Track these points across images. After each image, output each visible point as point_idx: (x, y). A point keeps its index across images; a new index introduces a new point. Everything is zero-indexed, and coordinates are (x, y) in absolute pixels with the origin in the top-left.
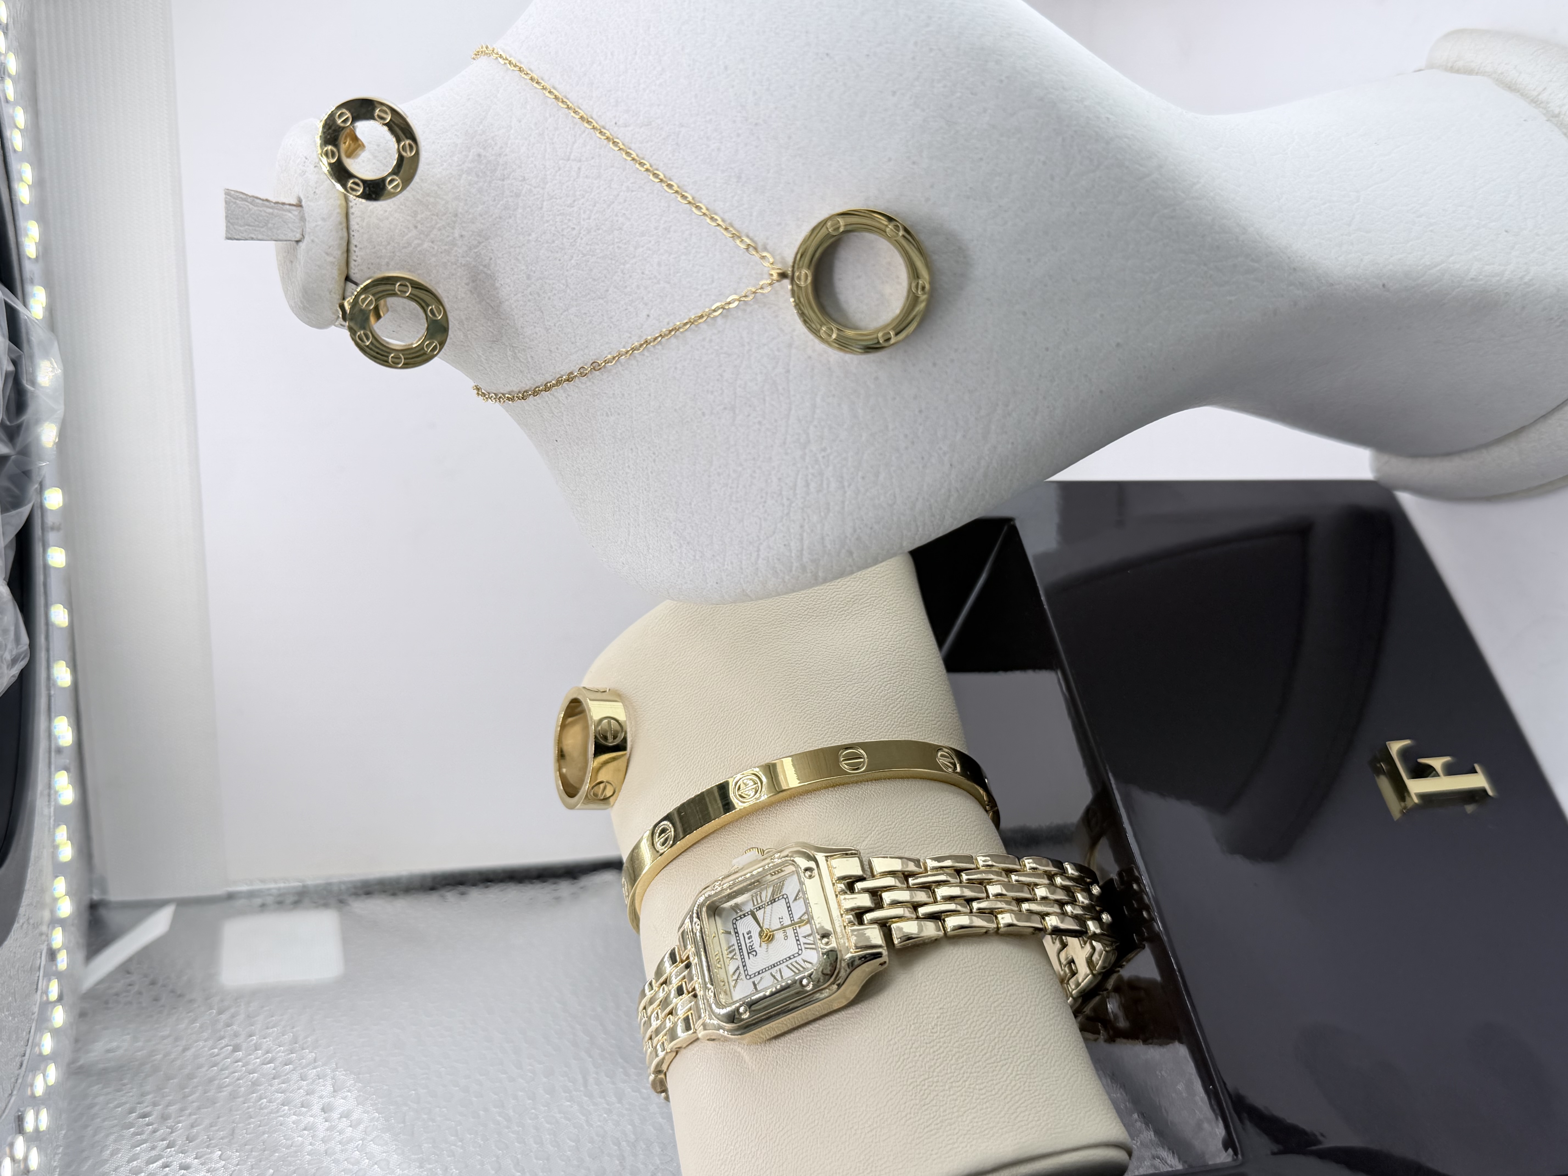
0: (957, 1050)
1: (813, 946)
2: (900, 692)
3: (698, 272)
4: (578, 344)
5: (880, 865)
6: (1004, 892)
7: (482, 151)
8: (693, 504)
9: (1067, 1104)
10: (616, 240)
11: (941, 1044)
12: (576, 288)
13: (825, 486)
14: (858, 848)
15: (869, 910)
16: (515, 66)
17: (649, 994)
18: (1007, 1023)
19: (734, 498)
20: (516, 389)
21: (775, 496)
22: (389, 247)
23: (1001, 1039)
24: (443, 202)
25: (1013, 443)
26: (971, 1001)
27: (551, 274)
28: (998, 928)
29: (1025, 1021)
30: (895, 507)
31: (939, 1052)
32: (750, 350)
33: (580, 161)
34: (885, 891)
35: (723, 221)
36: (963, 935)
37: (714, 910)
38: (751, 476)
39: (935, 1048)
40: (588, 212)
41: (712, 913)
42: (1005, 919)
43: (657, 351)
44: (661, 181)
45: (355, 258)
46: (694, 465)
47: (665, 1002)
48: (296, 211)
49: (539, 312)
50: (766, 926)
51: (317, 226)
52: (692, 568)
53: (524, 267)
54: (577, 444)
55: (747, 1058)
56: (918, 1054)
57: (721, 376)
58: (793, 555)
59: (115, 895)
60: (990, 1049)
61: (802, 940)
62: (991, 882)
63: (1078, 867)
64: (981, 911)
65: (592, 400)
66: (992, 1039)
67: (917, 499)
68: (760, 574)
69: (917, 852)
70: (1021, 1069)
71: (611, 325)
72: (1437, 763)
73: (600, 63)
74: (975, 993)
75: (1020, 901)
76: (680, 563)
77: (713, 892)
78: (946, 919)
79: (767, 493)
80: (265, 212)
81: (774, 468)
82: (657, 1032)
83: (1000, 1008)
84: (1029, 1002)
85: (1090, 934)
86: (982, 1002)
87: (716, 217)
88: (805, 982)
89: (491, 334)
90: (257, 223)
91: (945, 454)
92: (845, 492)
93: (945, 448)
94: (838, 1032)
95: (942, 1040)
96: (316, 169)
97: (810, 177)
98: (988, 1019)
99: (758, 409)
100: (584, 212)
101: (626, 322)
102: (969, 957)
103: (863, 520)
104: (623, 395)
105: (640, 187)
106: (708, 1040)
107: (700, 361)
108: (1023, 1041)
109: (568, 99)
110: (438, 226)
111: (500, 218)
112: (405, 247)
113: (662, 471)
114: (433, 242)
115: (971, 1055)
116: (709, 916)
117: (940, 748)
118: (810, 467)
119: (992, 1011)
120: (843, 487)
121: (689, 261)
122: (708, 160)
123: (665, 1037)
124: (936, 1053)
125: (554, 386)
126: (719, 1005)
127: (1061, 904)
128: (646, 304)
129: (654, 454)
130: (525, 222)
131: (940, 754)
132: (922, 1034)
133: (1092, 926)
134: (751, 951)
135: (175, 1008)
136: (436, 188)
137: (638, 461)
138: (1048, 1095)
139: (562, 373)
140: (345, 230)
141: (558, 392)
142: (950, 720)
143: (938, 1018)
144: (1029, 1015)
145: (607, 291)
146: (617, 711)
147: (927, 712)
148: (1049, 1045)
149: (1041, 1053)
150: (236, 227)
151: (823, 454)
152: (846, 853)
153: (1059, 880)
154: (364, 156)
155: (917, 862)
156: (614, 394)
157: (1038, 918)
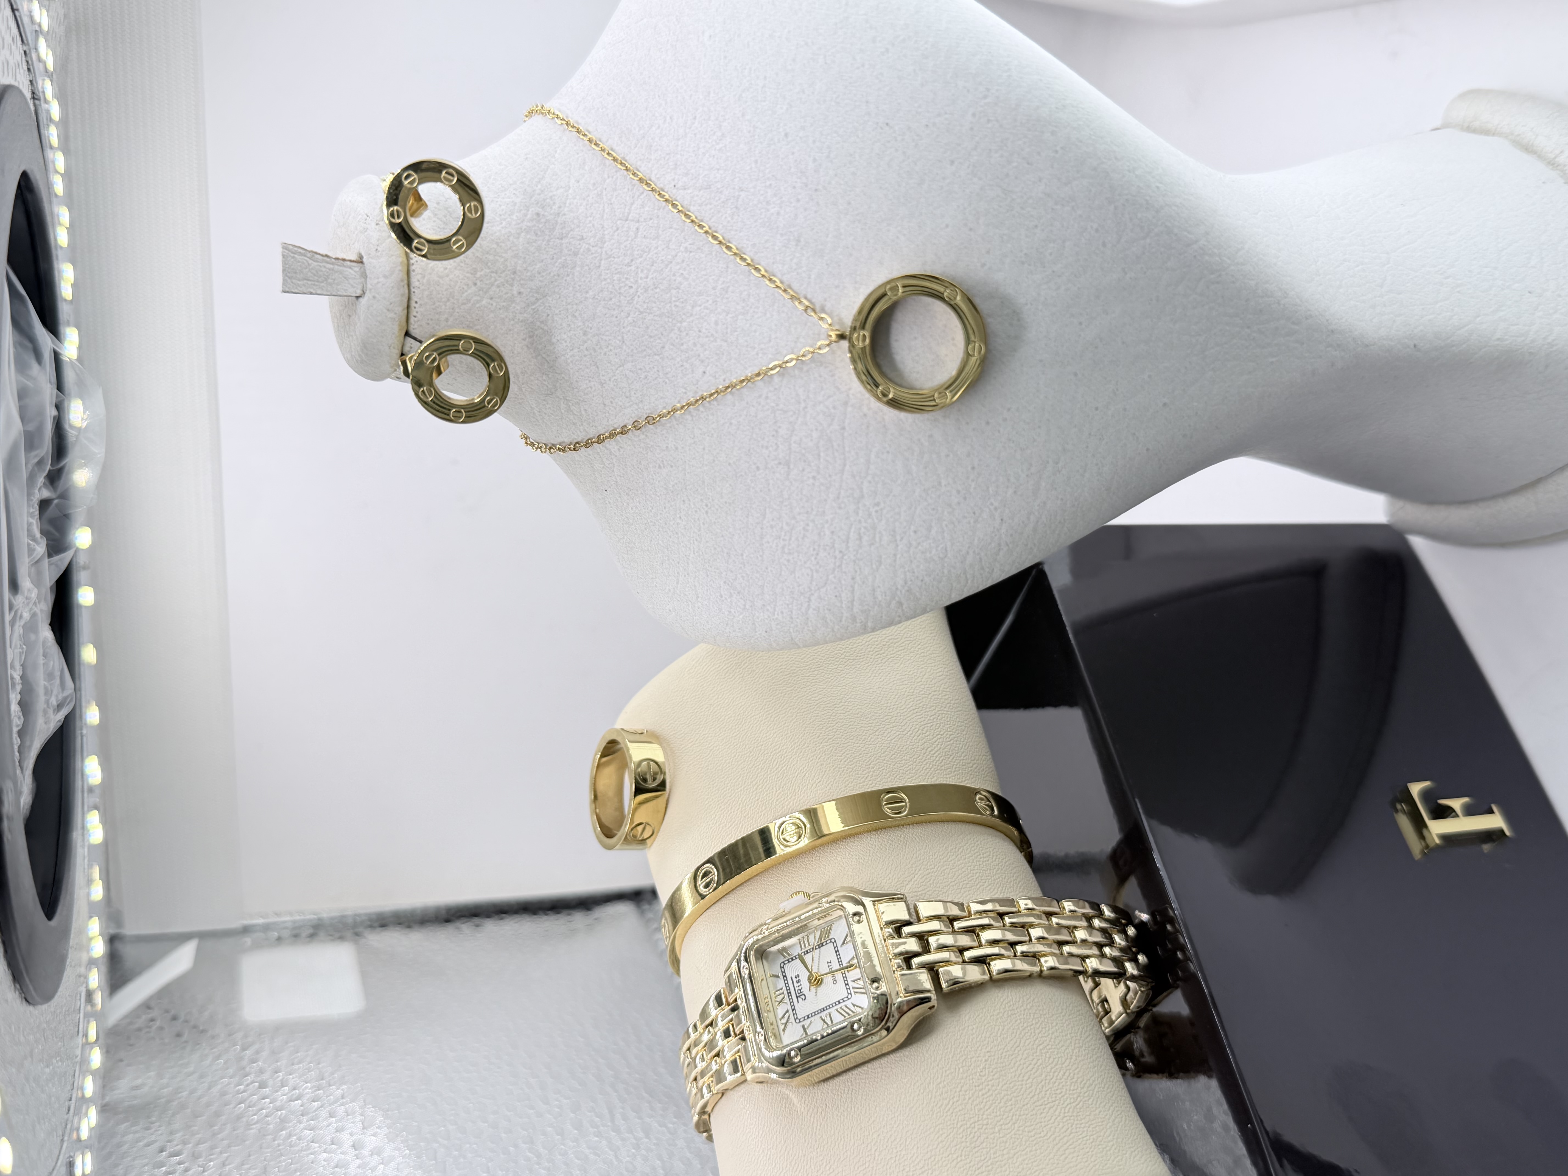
0: (1005, 1092)
1: (863, 991)
2: (937, 735)
3: (755, 331)
4: (632, 398)
5: (926, 909)
6: (1046, 935)
7: (541, 210)
8: (745, 555)
9: (1113, 1145)
10: (674, 299)
11: (990, 1087)
12: (632, 345)
13: (877, 539)
14: (902, 892)
15: (917, 955)
16: (573, 127)
17: (693, 1036)
18: (1053, 1065)
19: (786, 550)
20: (567, 441)
21: (828, 548)
22: (448, 304)
23: (1047, 1081)
24: (502, 260)
25: (1062, 499)
26: (1018, 1043)
27: (608, 331)
28: (1041, 971)
29: (1070, 1063)
30: (946, 560)
31: (988, 1094)
32: (806, 407)
33: (638, 221)
34: (931, 935)
35: (782, 282)
36: (1009, 978)
37: (762, 954)
38: (804, 528)
39: (984, 1091)
40: (645, 272)
41: (759, 957)
42: (1048, 962)
43: (712, 406)
44: (720, 242)
45: (415, 314)
46: (747, 517)
47: (711, 1045)
48: (357, 267)
49: (594, 367)
50: (815, 970)
51: (378, 283)
52: (741, 617)
53: (580, 324)
54: (628, 494)
55: (795, 1101)
56: (967, 1097)
57: (777, 431)
58: (844, 606)
59: (130, 929)
60: (1038, 1091)
61: (851, 984)
62: (1032, 925)
63: (1114, 909)
64: (1025, 955)
65: (645, 453)
66: (1039, 1081)
67: (968, 553)
68: (810, 624)
69: (960, 895)
70: (1068, 1112)
71: (667, 380)
72: (1456, 804)
73: (659, 127)
74: (1021, 1036)
75: (1061, 944)
76: (730, 612)
77: (760, 937)
78: (991, 963)
79: (819, 546)
80: (325, 267)
81: (827, 522)
82: (703, 1074)
83: (1046, 1050)
84: (1073, 1044)
85: (1128, 975)
86: (1028, 1044)
87: (774, 279)
88: (856, 1026)
89: (545, 387)
90: (316, 278)
91: (996, 509)
92: (897, 546)
93: (996, 504)
94: (887, 1075)
95: (990, 1083)
96: (377, 227)
97: (868, 242)
98: (1035, 1061)
99: (812, 464)
100: (642, 271)
101: (682, 378)
102: (1014, 1000)
103: (914, 572)
104: (677, 448)
105: (699, 248)
106: (757, 1082)
107: (756, 416)
108: (1069, 1083)
109: (626, 161)
110: (496, 283)
111: (559, 275)
112: (465, 304)
113: (715, 523)
114: (491, 299)
115: (1020, 1098)
116: (757, 959)
117: (977, 792)
118: (863, 520)
119: (1038, 1054)
120: (896, 541)
121: (747, 320)
122: (767, 224)
123: (711, 1079)
124: (985, 1096)
125: (606, 438)
126: (769, 1048)
127: (1100, 946)
128: (702, 361)
129: (707, 506)
130: (583, 280)
131: (978, 797)
132: (971, 1077)
133: (1130, 968)
134: (800, 995)
135: (199, 1044)
136: (495, 246)
137: (690, 513)
138: (1095, 1136)
139: (616, 426)
140: (406, 286)
141: (610, 444)
142: (984, 762)
143: (986, 1061)
144: (1074, 1057)
145: (663, 347)
146: (655, 752)
147: (963, 755)
148: (1093, 1086)
149: (1086, 1095)
150: (294, 281)
151: (876, 508)
152: (892, 898)
153: (1097, 922)
154: (426, 214)
155: (961, 906)
156: (667, 447)
157: (1078, 960)
